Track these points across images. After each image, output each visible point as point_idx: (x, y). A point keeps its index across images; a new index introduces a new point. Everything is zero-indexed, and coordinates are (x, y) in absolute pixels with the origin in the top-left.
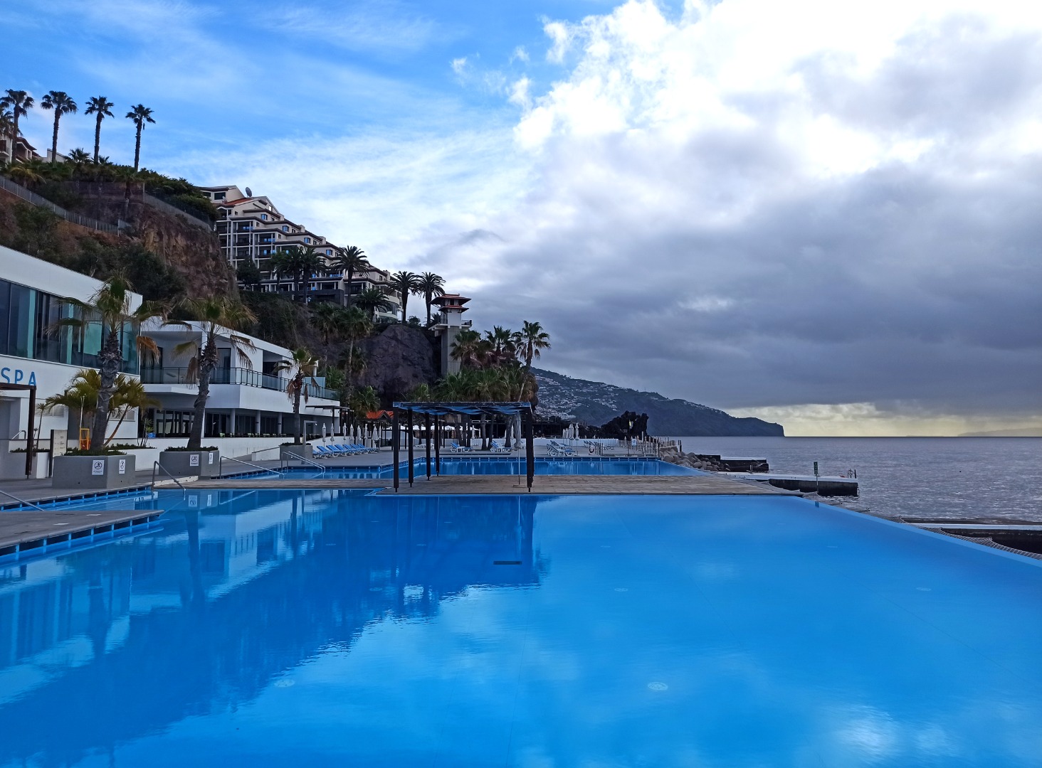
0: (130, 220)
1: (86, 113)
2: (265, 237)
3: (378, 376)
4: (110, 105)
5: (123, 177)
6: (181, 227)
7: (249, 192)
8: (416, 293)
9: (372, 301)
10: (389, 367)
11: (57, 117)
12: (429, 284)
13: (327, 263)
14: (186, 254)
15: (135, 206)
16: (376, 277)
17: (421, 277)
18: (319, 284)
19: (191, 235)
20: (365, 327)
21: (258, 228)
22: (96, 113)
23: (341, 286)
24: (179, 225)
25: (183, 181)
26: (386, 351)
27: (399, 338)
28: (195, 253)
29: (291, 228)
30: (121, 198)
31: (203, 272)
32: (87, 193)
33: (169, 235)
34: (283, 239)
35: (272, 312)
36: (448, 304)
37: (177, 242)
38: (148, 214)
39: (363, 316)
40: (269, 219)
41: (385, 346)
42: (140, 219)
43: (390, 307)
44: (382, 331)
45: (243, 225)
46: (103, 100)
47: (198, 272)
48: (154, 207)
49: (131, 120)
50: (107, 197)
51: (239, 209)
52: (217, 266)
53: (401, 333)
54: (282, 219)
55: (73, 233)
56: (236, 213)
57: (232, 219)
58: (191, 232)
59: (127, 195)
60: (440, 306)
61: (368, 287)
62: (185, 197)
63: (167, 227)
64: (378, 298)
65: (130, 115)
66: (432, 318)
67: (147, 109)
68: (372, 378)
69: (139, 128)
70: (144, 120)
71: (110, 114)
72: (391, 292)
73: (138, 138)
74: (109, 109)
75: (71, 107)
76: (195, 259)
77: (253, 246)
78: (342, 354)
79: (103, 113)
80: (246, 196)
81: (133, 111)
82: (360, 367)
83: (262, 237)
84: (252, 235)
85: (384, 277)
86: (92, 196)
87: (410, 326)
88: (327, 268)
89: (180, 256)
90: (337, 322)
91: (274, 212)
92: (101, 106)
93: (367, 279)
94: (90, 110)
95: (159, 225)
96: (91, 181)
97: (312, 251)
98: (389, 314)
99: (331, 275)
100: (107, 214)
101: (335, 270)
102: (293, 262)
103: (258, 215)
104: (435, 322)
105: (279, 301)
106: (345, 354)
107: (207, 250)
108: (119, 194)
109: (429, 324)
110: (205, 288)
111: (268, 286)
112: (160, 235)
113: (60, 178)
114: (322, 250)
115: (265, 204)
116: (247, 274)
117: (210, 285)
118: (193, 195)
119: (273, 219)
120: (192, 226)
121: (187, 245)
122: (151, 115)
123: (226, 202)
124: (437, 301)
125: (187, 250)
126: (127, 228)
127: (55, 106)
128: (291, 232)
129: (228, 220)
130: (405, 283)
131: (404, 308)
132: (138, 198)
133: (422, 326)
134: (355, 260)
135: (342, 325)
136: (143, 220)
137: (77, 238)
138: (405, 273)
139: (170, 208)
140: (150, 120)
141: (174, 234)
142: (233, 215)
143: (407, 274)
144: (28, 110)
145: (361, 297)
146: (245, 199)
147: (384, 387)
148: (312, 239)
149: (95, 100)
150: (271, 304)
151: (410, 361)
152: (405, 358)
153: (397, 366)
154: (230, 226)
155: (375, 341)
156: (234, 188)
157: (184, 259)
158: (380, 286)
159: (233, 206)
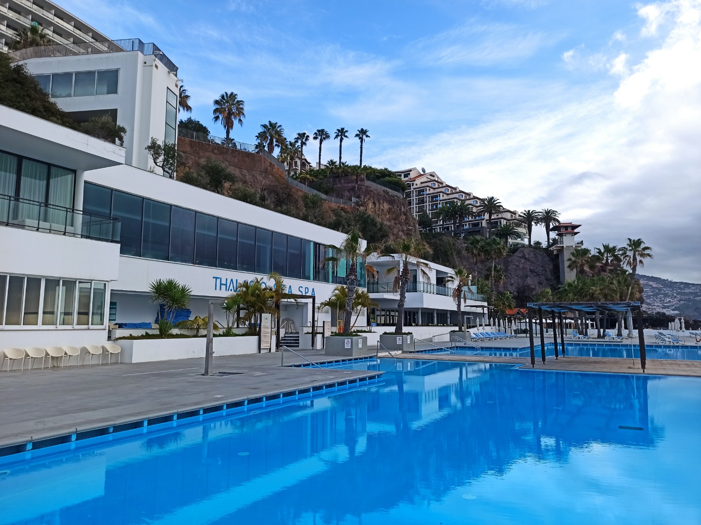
0: (358, 197)
1: (335, 139)
2: (434, 197)
3: (512, 284)
4: (347, 131)
5: (354, 172)
6: (386, 197)
7: (424, 171)
8: (538, 224)
9: (507, 232)
10: (520, 277)
11: (321, 143)
12: (548, 217)
13: (475, 210)
14: (389, 213)
15: (361, 188)
16: (508, 216)
17: (540, 212)
18: (469, 224)
19: (391, 201)
20: (502, 250)
21: (430, 192)
22: (339, 138)
23: (484, 224)
24: (384, 196)
25: (386, 169)
26: (518, 266)
27: (527, 256)
28: (394, 212)
29: (450, 189)
30: (354, 184)
31: (399, 223)
32: (336, 184)
33: (380, 203)
34: (446, 197)
35: (440, 245)
36: (563, 231)
37: (384, 207)
38: (368, 192)
39: (500, 243)
40: (437, 186)
41: (517, 263)
42: (364, 195)
43: (519, 235)
44: (514, 253)
45: (420, 191)
46: (343, 129)
47: (396, 224)
48: (370, 187)
49: (357, 138)
50: (346, 185)
51: (418, 182)
52: (406, 219)
53: (529, 254)
54: (444, 185)
55: (330, 207)
56: (416, 184)
57: (414, 189)
58: (391, 199)
59: (357, 182)
60: (557, 232)
61: (502, 224)
62: (387, 178)
63: (378, 198)
64: (510, 230)
65: (357, 135)
66: (551, 241)
67: (366, 130)
68: (509, 286)
69: (362, 142)
70: (364, 137)
71: (346, 137)
72: (519, 225)
73: (361, 148)
74: (346, 134)
75: (328, 137)
76: (394, 216)
77: (427, 204)
78: (487, 270)
79: (343, 137)
80: (422, 173)
81: (358, 133)
82: (500, 278)
83: (432, 197)
84: (426, 197)
85: (514, 215)
86: (339, 185)
87: (535, 248)
88: (474, 213)
89: (386, 215)
90: (482, 249)
91: (439, 181)
92: (342, 133)
93: (502, 218)
94: (337, 137)
95: (374, 198)
96: (338, 176)
97: (464, 203)
98: (519, 241)
99: (477, 218)
100: (346, 195)
101: (479, 214)
102: (452, 211)
103: (429, 184)
104: (553, 244)
105: (444, 238)
106: (489, 270)
107: (400, 209)
108: (352, 182)
109: (549, 246)
110: (401, 233)
111: (437, 228)
112: (374, 203)
113: (323, 177)
114: (471, 202)
115: (434, 176)
116: (424, 222)
117: (403, 231)
118: (392, 177)
119: (439, 185)
120: (392, 196)
121: (389, 208)
122: (368, 134)
123: (411, 179)
124: (554, 229)
125: (389, 211)
126: (357, 202)
127: (320, 138)
128: (450, 192)
129: (412, 189)
130: (529, 218)
131: (530, 235)
132: (362, 183)
133: (544, 247)
134: (493, 205)
135: (486, 250)
136: (365, 196)
137: (332, 211)
138: (529, 211)
139: (379, 186)
140: (367, 136)
141: (382, 202)
142: (415, 186)
143: (530, 212)
144: (307, 143)
145: (498, 230)
146: (421, 175)
147: (518, 292)
148: (464, 195)
149: (338, 130)
150: (439, 240)
151: (536, 273)
152: (531, 271)
153: (527, 276)
154: (413, 193)
155: (509, 260)
156: (415, 169)
157: (388, 216)
158: (511, 221)
159: (414, 181)
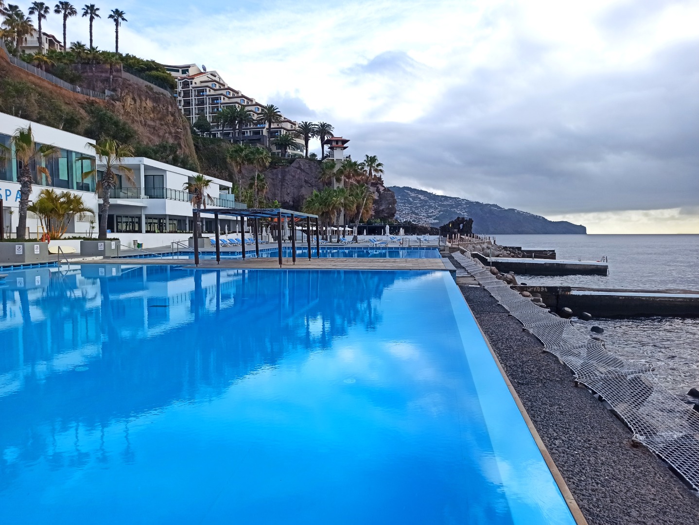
0: (114, 90)
1: (83, 16)
2: (215, 99)
3: (289, 194)
4: (98, 9)
5: (107, 60)
6: (149, 94)
7: (204, 69)
8: (314, 137)
9: (284, 143)
10: (296, 188)
11: (65, 19)
12: (323, 131)
13: (255, 117)
14: (153, 112)
15: (117, 80)
16: (288, 126)
17: (317, 125)
18: (250, 131)
19: (156, 99)
20: (265, 160)
21: (210, 93)
22: (89, 16)
23: (265, 131)
24: (147, 92)
25: (153, 62)
26: (294, 177)
27: (302, 168)
28: (160, 112)
29: (232, 93)
30: (108, 75)
31: (165, 124)
32: (87, 72)
33: (141, 100)
34: (227, 100)
35: (218, 151)
36: (334, 144)
37: (147, 104)
38: (126, 85)
39: (263, 153)
40: (217, 87)
41: (293, 174)
42: (121, 89)
43: (297, 146)
44: (291, 163)
45: (200, 91)
46: (93, 6)
47: (162, 125)
48: (129, 81)
49: (112, 20)
50: (99, 74)
51: (197, 80)
52: (175, 120)
53: (304, 165)
54: (226, 87)
55: (76, 99)
56: (195, 83)
57: (193, 88)
58: (156, 97)
59: (111, 73)
60: (329, 145)
61: (282, 133)
62: (154, 73)
63: (138, 94)
64: (289, 141)
65: (111, 16)
66: (325, 155)
67: (122, 12)
68: (285, 195)
69: (117, 25)
70: (120, 20)
71: (97, 16)
72: (298, 136)
73: (117, 32)
74: (97, 12)
75: (73, 12)
76: (159, 116)
77: (207, 106)
79: (93, 15)
80: (202, 71)
81: (113, 14)
82: (263, 188)
83: (213, 100)
84: (206, 98)
85: (294, 126)
86: (90, 74)
87: (310, 160)
88: (254, 120)
89: (149, 114)
90: (246, 157)
91: (221, 82)
92: (91, 11)
93: (282, 128)
94: (85, 14)
95: (133, 93)
96: (88, 63)
97: (244, 109)
98: (298, 152)
99: (259, 125)
100: (100, 86)
101: (259, 122)
102: (231, 116)
103: (210, 84)
104: (326, 157)
105: (223, 144)
106: (253, 178)
107: (167, 109)
108: (106, 72)
109: (323, 158)
110: (167, 135)
111: (218, 133)
112: (134, 99)
113: (68, 62)
114: (253, 108)
115: (215, 76)
116: (202, 125)
117: (170, 133)
118: (160, 71)
119: (220, 87)
120: (156, 93)
121: (153, 106)
122: (124, 16)
123: (189, 76)
124: (328, 142)
125: (154, 109)
126: (112, 96)
127: (63, 12)
128: (231, 96)
129: (191, 88)
130: (306, 131)
131: (307, 147)
132: (119, 74)
133: (318, 159)
134: (273, 114)
135: (250, 159)
136: (122, 90)
137: (79, 103)
138: (306, 123)
139: (141, 81)
140: (123, 19)
141: (144, 99)
142: (194, 85)
143: (308, 124)
144: (47, 15)
145: (277, 140)
146: (201, 73)
147: (293, 202)
148: (246, 100)
149: (87, 6)
150: (218, 145)
151: (310, 184)
152: (306, 182)
153: (301, 187)
154: (192, 92)
155: (287, 170)
156: (194, 65)
157: (152, 116)
158: (291, 132)
159: (193, 79)
